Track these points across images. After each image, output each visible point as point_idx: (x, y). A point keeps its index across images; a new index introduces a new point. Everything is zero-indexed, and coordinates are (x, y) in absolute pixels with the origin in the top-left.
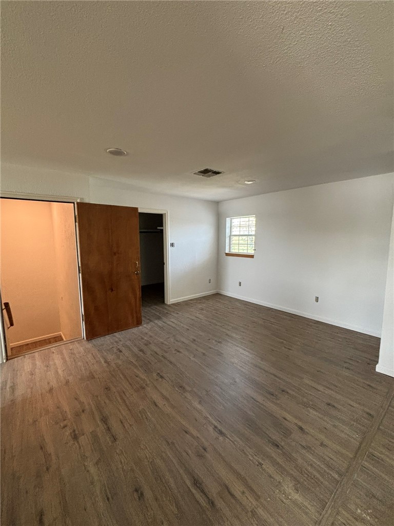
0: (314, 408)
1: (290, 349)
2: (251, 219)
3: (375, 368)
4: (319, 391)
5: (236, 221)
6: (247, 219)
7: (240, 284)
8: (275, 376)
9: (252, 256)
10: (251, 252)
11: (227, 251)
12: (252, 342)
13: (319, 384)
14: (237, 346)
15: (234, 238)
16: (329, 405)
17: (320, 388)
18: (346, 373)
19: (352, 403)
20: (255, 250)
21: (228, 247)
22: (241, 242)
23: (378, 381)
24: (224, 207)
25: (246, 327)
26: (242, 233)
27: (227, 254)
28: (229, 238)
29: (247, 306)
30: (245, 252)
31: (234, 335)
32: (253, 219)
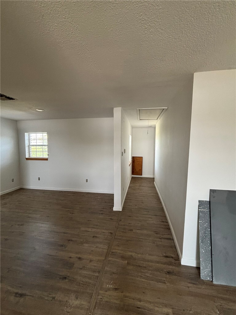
0: (87, 242)
1: (73, 213)
2: (44, 135)
3: (113, 209)
4: (89, 231)
5: (33, 135)
6: (42, 135)
7: (39, 179)
8: (64, 233)
9: (47, 159)
10: (46, 156)
11: (27, 156)
12: (48, 217)
13: (89, 227)
14: (37, 223)
15: (32, 147)
16: (94, 237)
17: (90, 230)
18: (101, 216)
19: (103, 231)
20: (48, 155)
21: (28, 154)
22: (37, 150)
23: (114, 215)
24: (22, 125)
25: (44, 207)
26: (38, 144)
27: (27, 159)
28: (28, 147)
29: (45, 193)
30: (41, 156)
31: (35, 216)
32: (45, 135)
